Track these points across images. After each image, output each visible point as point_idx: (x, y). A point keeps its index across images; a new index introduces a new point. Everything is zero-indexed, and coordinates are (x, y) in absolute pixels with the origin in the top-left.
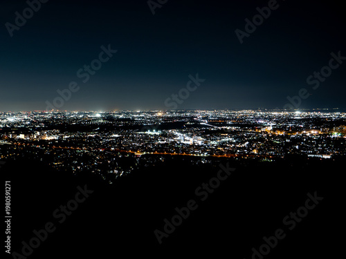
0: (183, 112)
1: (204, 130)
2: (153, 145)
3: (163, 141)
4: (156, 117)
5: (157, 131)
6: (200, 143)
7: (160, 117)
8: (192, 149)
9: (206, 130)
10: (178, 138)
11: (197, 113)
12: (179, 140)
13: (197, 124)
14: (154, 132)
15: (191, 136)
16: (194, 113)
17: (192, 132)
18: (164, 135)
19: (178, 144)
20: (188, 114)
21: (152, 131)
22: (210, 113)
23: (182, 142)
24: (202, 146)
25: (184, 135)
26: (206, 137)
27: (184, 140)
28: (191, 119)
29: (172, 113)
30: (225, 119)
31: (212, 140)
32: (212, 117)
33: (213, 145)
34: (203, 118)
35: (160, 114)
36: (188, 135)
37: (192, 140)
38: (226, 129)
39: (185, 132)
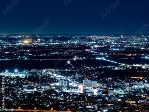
0: (67, 39)
1: (102, 70)
2: (14, 96)
3: (32, 88)
4: (20, 47)
5: (21, 71)
6: (95, 92)
7: (26, 47)
8: (82, 102)
9: (106, 70)
10: (58, 84)
11: (90, 40)
12: (59, 88)
13: (90, 60)
14: (16, 74)
15: (81, 81)
16: (86, 39)
17: (82, 74)
18: (33, 79)
19: (58, 95)
20: (76, 42)
21: (11, 71)
22: (112, 41)
23: (65, 90)
24: (99, 97)
25: (69, 79)
26: (105, 82)
27: (69, 87)
28: (81, 50)
29: (47, 39)
30: (138, 51)
31: (117, 87)
32: (116, 47)
33: (117, 96)
34: (101, 50)
35: (26, 42)
36: (74, 78)
37: (81, 87)
38: (140, 68)
39: (69, 74)
